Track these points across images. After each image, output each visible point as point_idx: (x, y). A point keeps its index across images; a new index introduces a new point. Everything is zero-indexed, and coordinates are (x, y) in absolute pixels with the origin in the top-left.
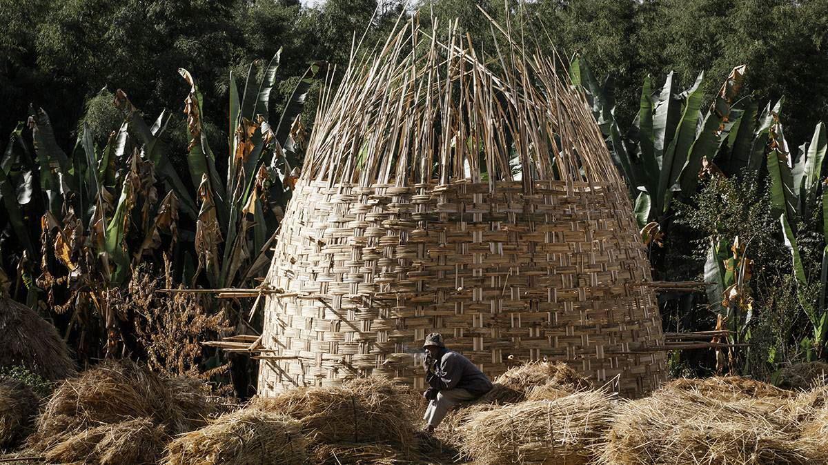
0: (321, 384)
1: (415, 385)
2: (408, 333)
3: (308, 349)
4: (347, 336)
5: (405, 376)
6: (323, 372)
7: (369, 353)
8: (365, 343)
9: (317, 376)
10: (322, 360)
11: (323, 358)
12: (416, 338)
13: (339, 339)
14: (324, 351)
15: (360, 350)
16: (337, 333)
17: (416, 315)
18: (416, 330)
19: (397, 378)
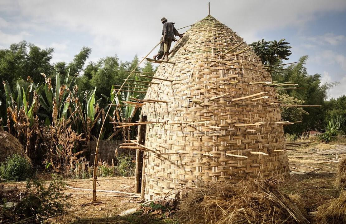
0: (193, 165)
1: (239, 164)
2: (235, 142)
3: (184, 149)
4: (206, 144)
5: (235, 160)
6: (194, 159)
7: (218, 151)
8: (216, 146)
9: (191, 161)
10: (193, 154)
11: (194, 153)
12: (238, 143)
13: (202, 145)
14: (194, 150)
15: (213, 149)
16: (201, 142)
17: (237, 134)
18: (238, 141)
19: (231, 161)
